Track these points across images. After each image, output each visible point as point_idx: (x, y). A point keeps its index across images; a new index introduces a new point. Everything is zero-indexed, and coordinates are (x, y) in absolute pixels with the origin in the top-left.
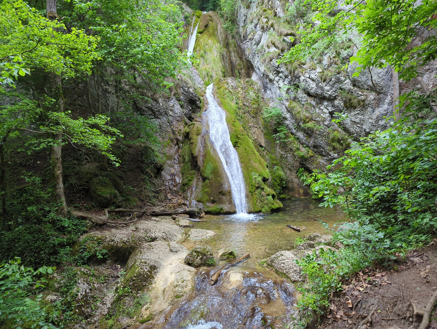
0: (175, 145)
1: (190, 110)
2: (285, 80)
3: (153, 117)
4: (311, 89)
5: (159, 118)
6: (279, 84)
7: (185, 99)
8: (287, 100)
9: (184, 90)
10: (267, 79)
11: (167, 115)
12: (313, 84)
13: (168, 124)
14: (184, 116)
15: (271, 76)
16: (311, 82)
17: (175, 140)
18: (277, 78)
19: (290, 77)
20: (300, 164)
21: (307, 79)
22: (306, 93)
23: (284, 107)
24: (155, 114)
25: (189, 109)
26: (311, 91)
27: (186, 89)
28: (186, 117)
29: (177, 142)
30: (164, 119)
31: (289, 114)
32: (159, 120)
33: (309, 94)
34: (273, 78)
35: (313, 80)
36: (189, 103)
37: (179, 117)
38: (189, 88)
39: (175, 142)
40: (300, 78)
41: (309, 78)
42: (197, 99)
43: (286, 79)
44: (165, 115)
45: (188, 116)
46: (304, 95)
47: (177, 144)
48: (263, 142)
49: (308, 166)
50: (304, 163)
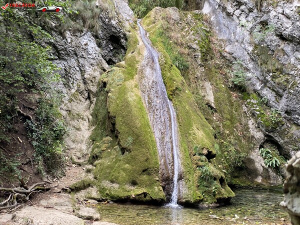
0: (86, 99)
1: (111, 50)
2: (248, 15)
3: (57, 57)
4: (285, 30)
5: (65, 60)
6: (240, 20)
7: (105, 35)
8: (250, 43)
9: (104, 22)
10: (224, 13)
11: (77, 55)
12: (287, 23)
13: (78, 69)
14: (102, 58)
15: (230, 9)
16: (285, 19)
17: (85, 92)
18: (238, 12)
19: (255, 11)
20: (266, 135)
21: (280, 15)
22: (277, 35)
23: (246, 53)
24: (59, 54)
25: (109, 49)
26: (284, 32)
27: (107, 20)
28: (105, 60)
29: (89, 95)
30: (73, 62)
31: (253, 63)
32: (65, 63)
33: (282, 37)
34: (232, 11)
35: (288, 17)
36: (109, 40)
37: (94, 59)
38: (110, 19)
39: (86, 95)
40: (270, 14)
41: (283, 14)
42: (122, 36)
43: (251, 14)
44: (74, 56)
45: (108, 58)
46: (275, 38)
47: (89, 98)
48: (213, 101)
49: (276, 139)
50: (271, 134)
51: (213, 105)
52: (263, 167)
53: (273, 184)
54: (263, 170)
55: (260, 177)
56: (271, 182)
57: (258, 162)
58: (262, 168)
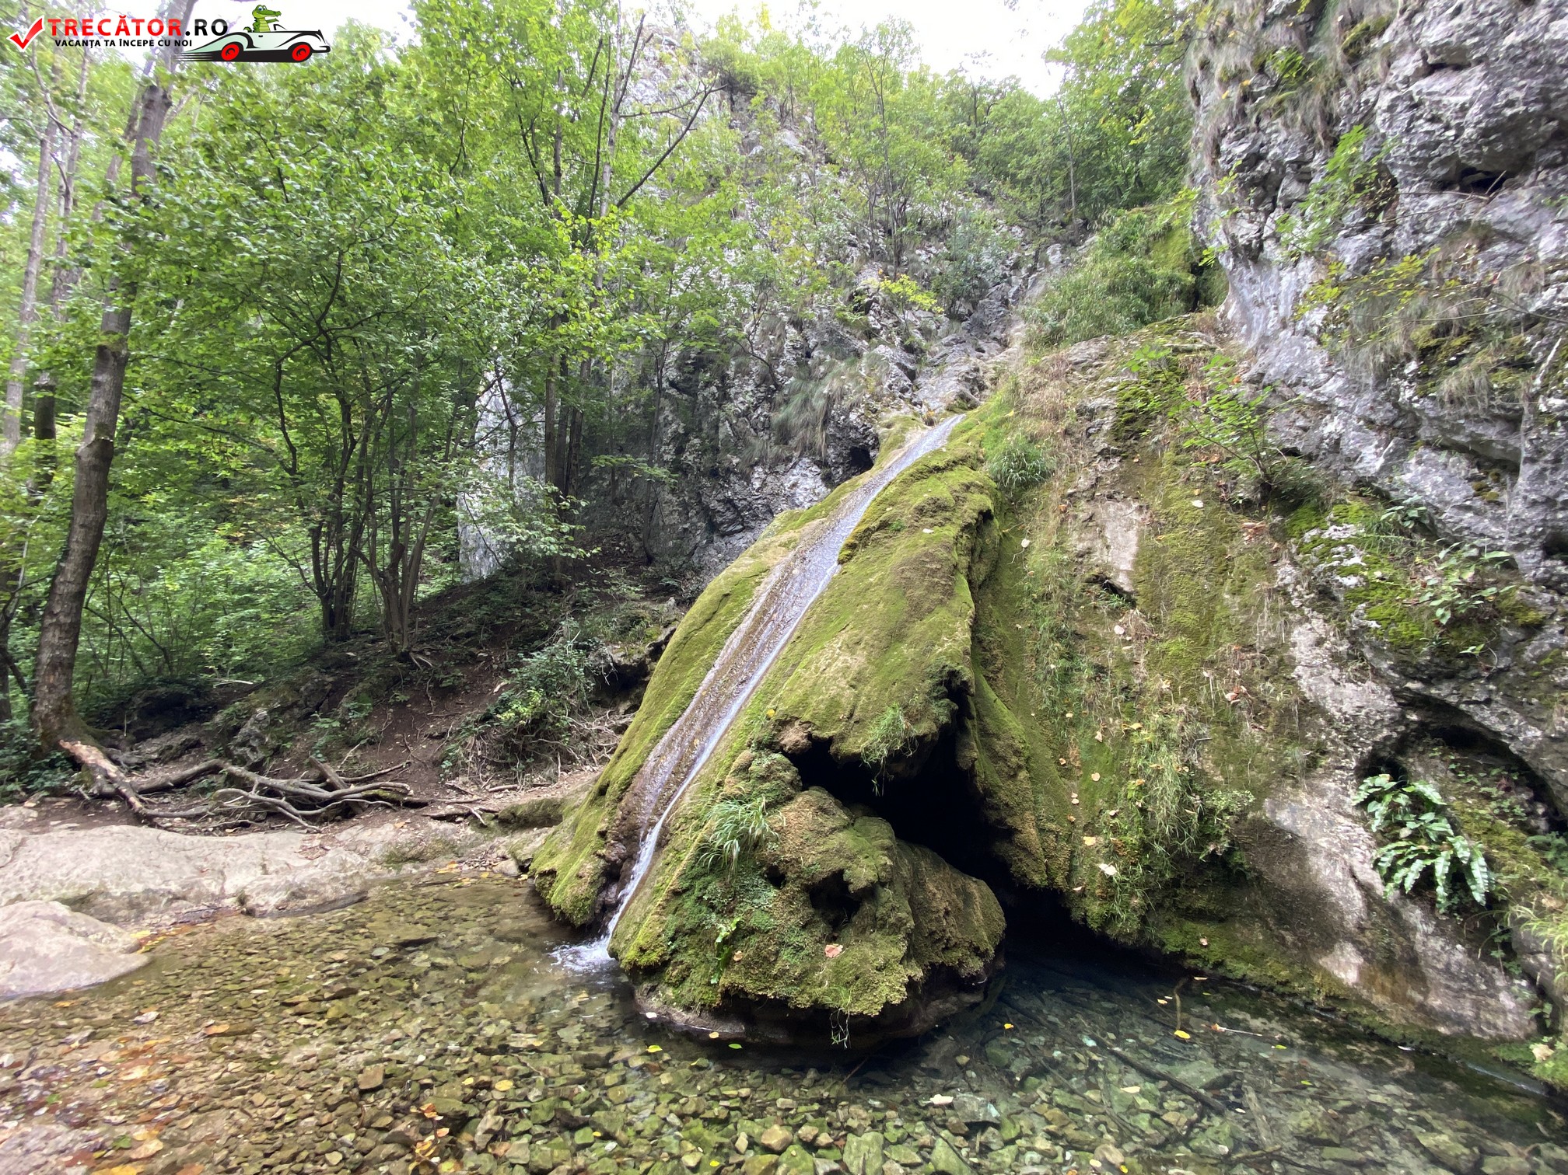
3: (740, 527)
5: (751, 529)
7: (840, 455)
9: (837, 425)
12: (1457, 90)
16: (1444, 83)
20: (1409, 701)
21: (1415, 84)
22: (1442, 186)
27: (842, 417)
33: (1473, 181)
35: (1457, 65)
36: (851, 464)
38: (848, 413)
41: (1431, 69)
42: (871, 442)
46: (1433, 201)
48: (1126, 566)
49: (1489, 719)
50: (1443, 691)
51: (1122, 581)
52: (1366, 889)
53: (1446, 1018)
54: (1369, 907)
55: (1349, 948)
56: (1435, 1002)
57: (1330, 856)
58: (1357, 895)
